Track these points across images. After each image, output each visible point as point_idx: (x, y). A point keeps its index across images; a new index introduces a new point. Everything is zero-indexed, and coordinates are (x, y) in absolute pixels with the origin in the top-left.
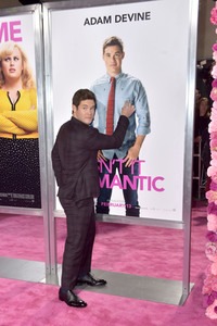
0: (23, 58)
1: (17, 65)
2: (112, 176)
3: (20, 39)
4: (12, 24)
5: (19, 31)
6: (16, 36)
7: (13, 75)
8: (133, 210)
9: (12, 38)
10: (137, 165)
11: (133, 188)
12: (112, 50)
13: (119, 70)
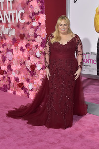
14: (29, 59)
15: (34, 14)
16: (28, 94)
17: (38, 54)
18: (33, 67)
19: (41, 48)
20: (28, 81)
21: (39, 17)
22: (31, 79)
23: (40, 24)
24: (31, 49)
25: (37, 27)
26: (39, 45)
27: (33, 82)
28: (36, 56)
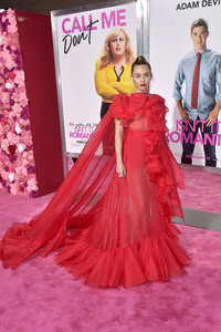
0: (127, 39)
1: (122, 45)
2: (195, 134)
3: (124, 24)
4: (119, 12)
5: (124, 17)
6: (122, 21)
7: (119, 53)
8: (211, 162)
9: (119, 24)
10: (216, 125)
11: (212, 144)
12: (198, 30)
13: (204, 47)
14: (5, 137)
15: (6, 70)
16: (9, 188)
17: (18, 130)
18: (12, 148)
19: (21, 121)
20: (7, 169)
21: (15, 76)
22: (10, 166)
23: (17, 85)
24: (7, 123)
25: (14, 90)
26: (18, 116)
27: (14, 171)
28: (15, 133)
